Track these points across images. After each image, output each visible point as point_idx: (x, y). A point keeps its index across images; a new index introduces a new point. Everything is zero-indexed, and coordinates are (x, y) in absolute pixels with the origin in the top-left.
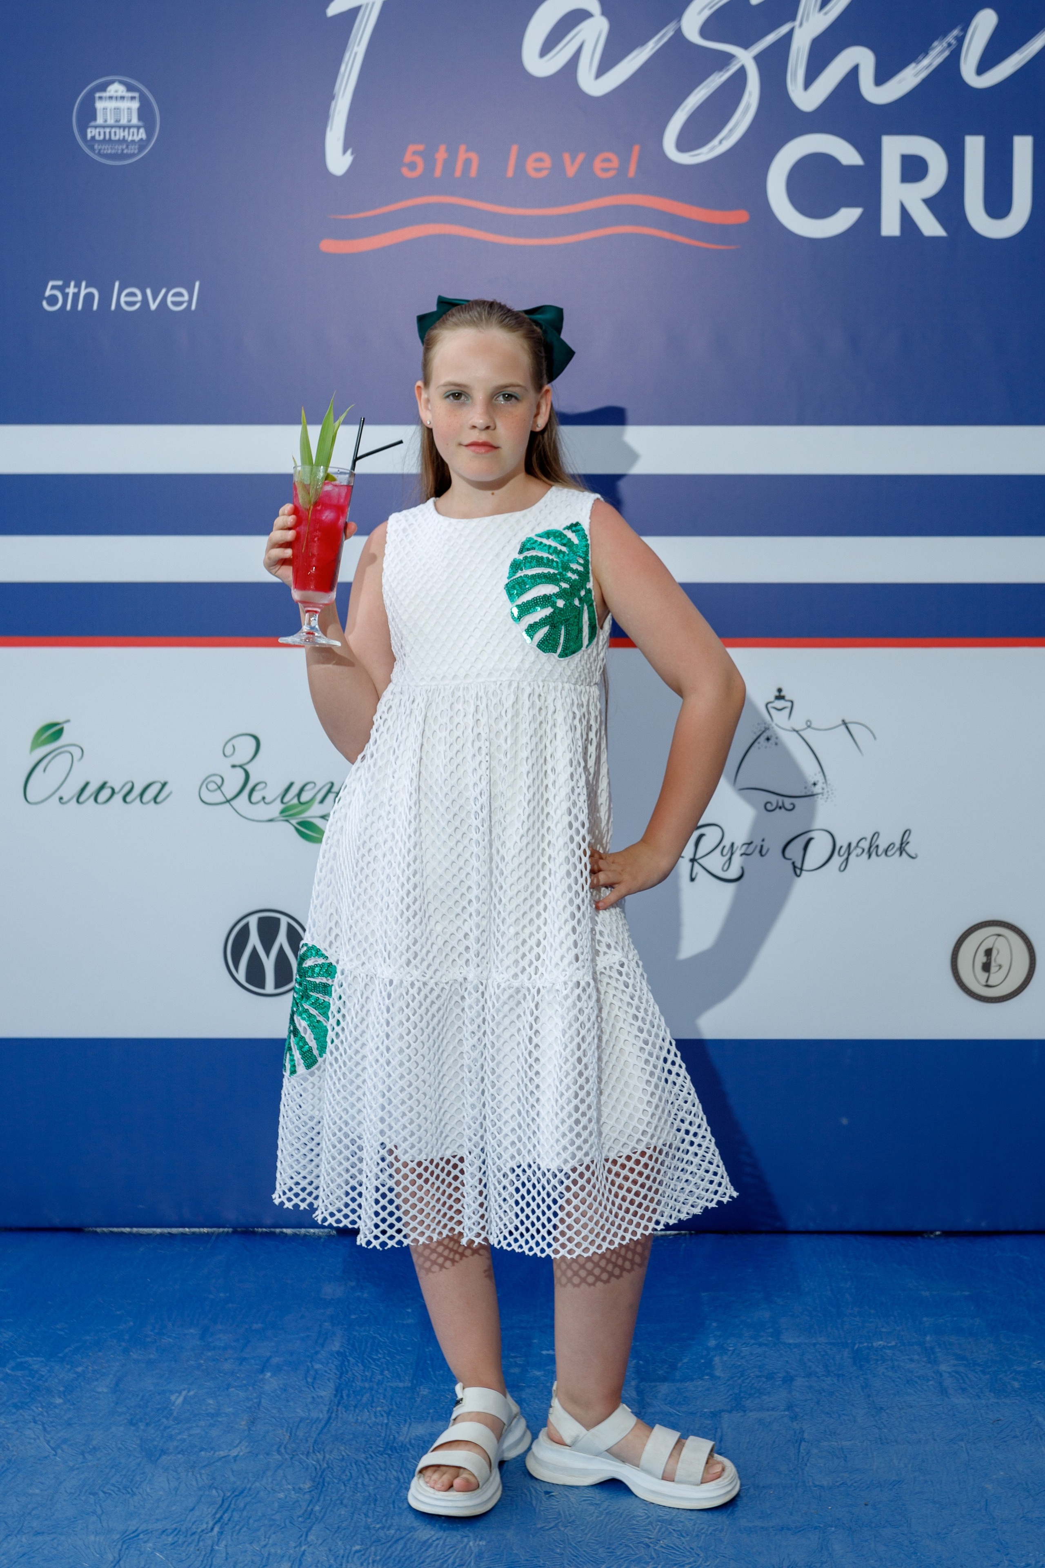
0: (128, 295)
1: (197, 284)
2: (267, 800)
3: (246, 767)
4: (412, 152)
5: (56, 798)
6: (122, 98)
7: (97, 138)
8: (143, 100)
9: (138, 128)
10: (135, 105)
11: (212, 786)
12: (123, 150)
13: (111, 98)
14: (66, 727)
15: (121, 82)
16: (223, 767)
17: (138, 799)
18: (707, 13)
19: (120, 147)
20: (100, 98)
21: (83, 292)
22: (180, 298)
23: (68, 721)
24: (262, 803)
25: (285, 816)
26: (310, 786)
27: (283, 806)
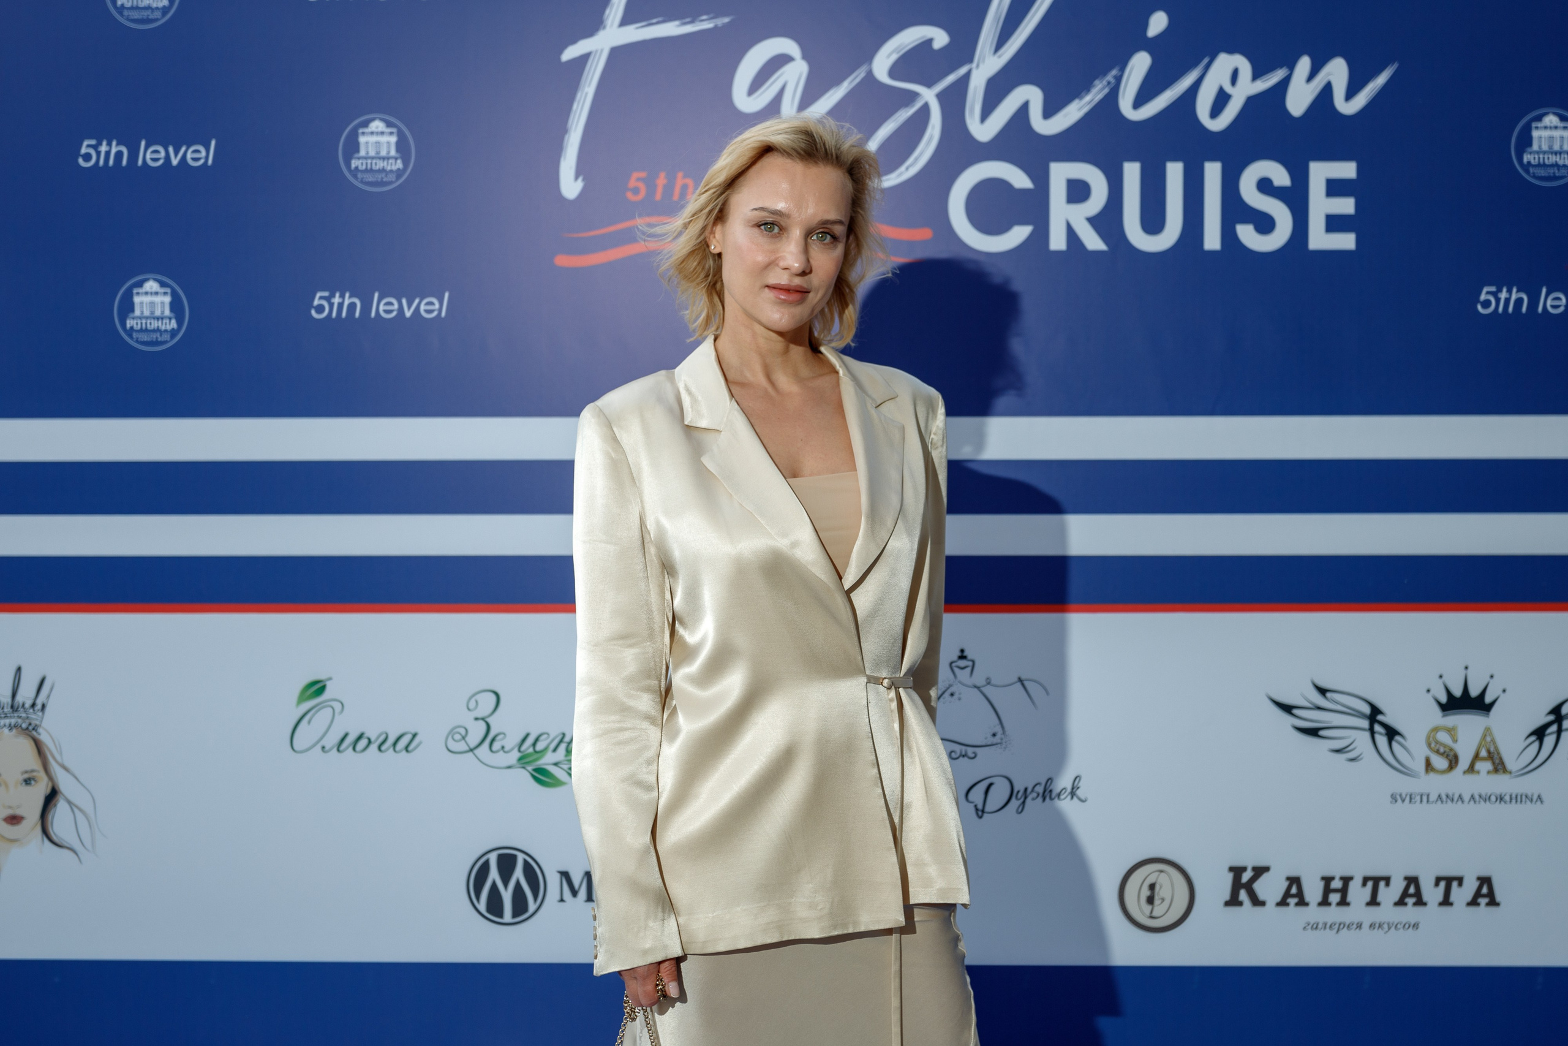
0: (386, 304)
1: (447, 295)
2: (506, 749)
3: (488, 720)
4: (635, 179)
5: (318, 747)
6: (382, 133)
7: (360, 168)
8: (400, 135)
9: (396, 159)
10: (393, 139)
11: (458, 737)
12: (382, 178)
13: (372, 133)
14: (328, 684)
15: (382, 120)
16: (467, 720)
17: (392, 748)
18: (895, 57)
19: (380, 176)
20: (363, 133)
21: (347, 302)
22: (431, 307)
23: (330, 679)
24: (501, 752)
25: (522, 764)
26: (544, 736)
27: (518, 755)
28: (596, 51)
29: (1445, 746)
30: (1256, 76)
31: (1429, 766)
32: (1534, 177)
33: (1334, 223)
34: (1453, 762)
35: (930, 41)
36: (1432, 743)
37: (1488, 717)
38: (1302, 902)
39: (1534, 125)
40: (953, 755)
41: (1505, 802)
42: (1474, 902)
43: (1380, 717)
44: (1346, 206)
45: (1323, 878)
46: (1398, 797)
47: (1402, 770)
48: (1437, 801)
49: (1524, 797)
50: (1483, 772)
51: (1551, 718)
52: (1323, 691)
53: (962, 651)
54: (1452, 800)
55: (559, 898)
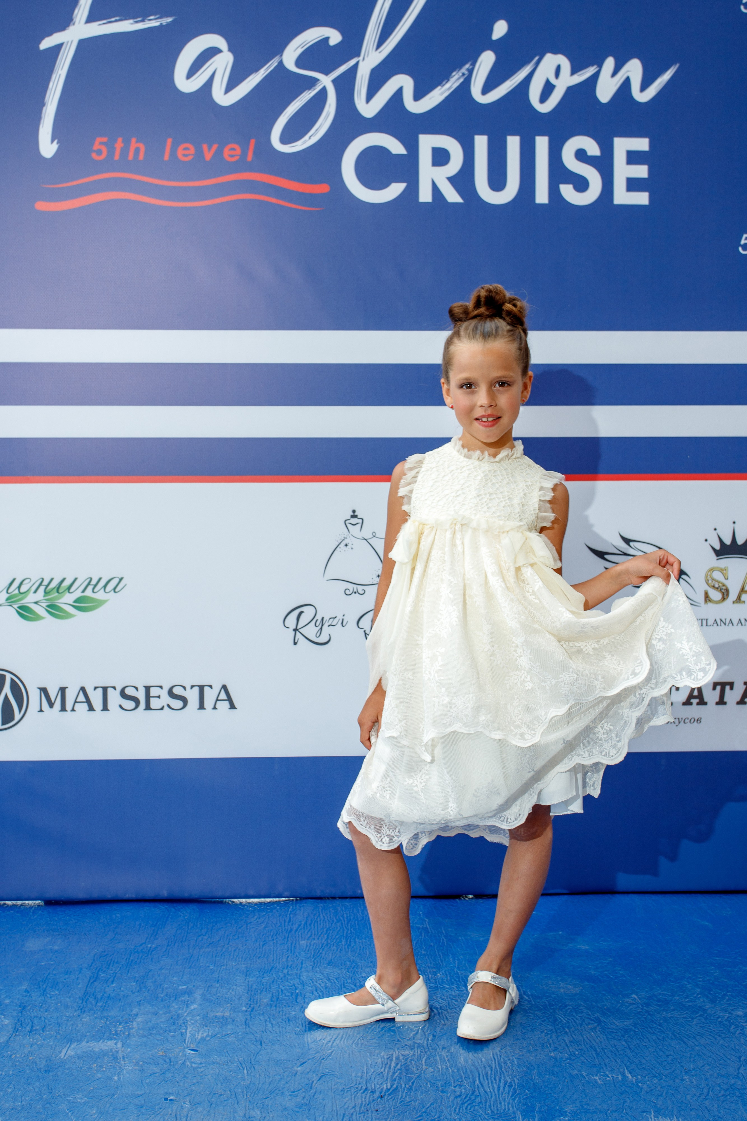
4: (98, 143)
25: (9, 602)
26: (28, 580)
27: (8, 595)
29: (719, 582)
31: (707, 598)
33: (633, 184)
34: (725, 594)
35: (327, 39)
36: (709, 580)
40: (348, 592)
52: (628, 541)
53: (354, 511)
54: (725, 624)
55: (39, 709)
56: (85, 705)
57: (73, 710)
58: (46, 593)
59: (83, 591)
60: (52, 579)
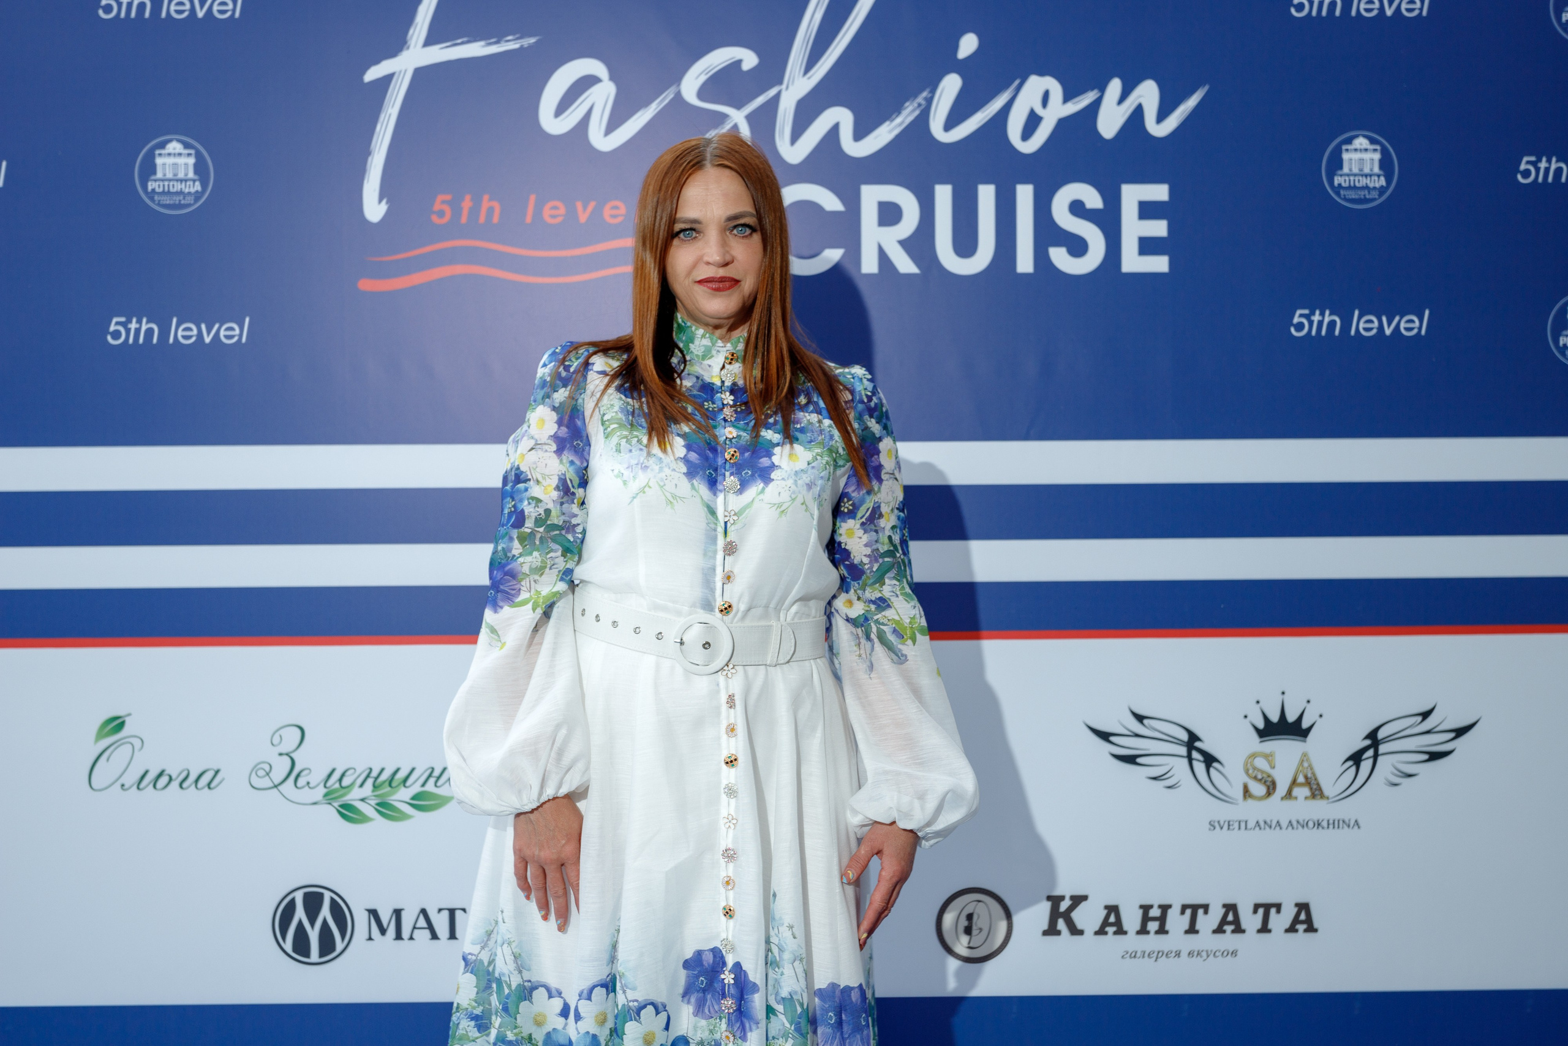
0: (186, 329)
1: (247, 320)
2: (311, 785)
3: (292, 755)
4: (440, 202)
5: (118, 785)
6: (180, 154)
7: (157, 190)
8: (199, 156)
9: (194, 181)
10: (191, 161)
11: (261, 773)
12: (180, 201)
13: (169, 154)
14: (127, 719)
15: (179, 141)
16: (271, 755)
17: (194, 786)
18: (703, 78)
19: (178, 199)
20: (160, 155)
21: (144, 328)
22: (232, 333)
23: (129, 715)
24: (307, 788)
25: (327, 800)
26: (352, 770)
27: (324, 791)
28: (400, 72)
29: (1262, 772)
30: (1067, 99)
31: (1246, 792)
32: (1345, 199)
33: (1147, 246)
34: (1271, 788)
35: (739, 62)
36: (1250, 769)
37: (1305, 741)
38: (1121, 931)
39: (1344, 147)
41: (1323, 828)
42: (1292, 929)
43: (1197, 744)
44: (1159, 228)
45: (1141, 907)
46: (1216, 824)
47: (1220, 796)
48: (1255, 827)
49: (1341, 822)
50: (1301, 798)
51: (1368, 742)
52: (1140, 718)
54: (1270, 827)
55: (367, 936)
56: (427, 933)
57: (411, 938)
58: (374, 786)
59: (423, 785)
60: (382, 770)
